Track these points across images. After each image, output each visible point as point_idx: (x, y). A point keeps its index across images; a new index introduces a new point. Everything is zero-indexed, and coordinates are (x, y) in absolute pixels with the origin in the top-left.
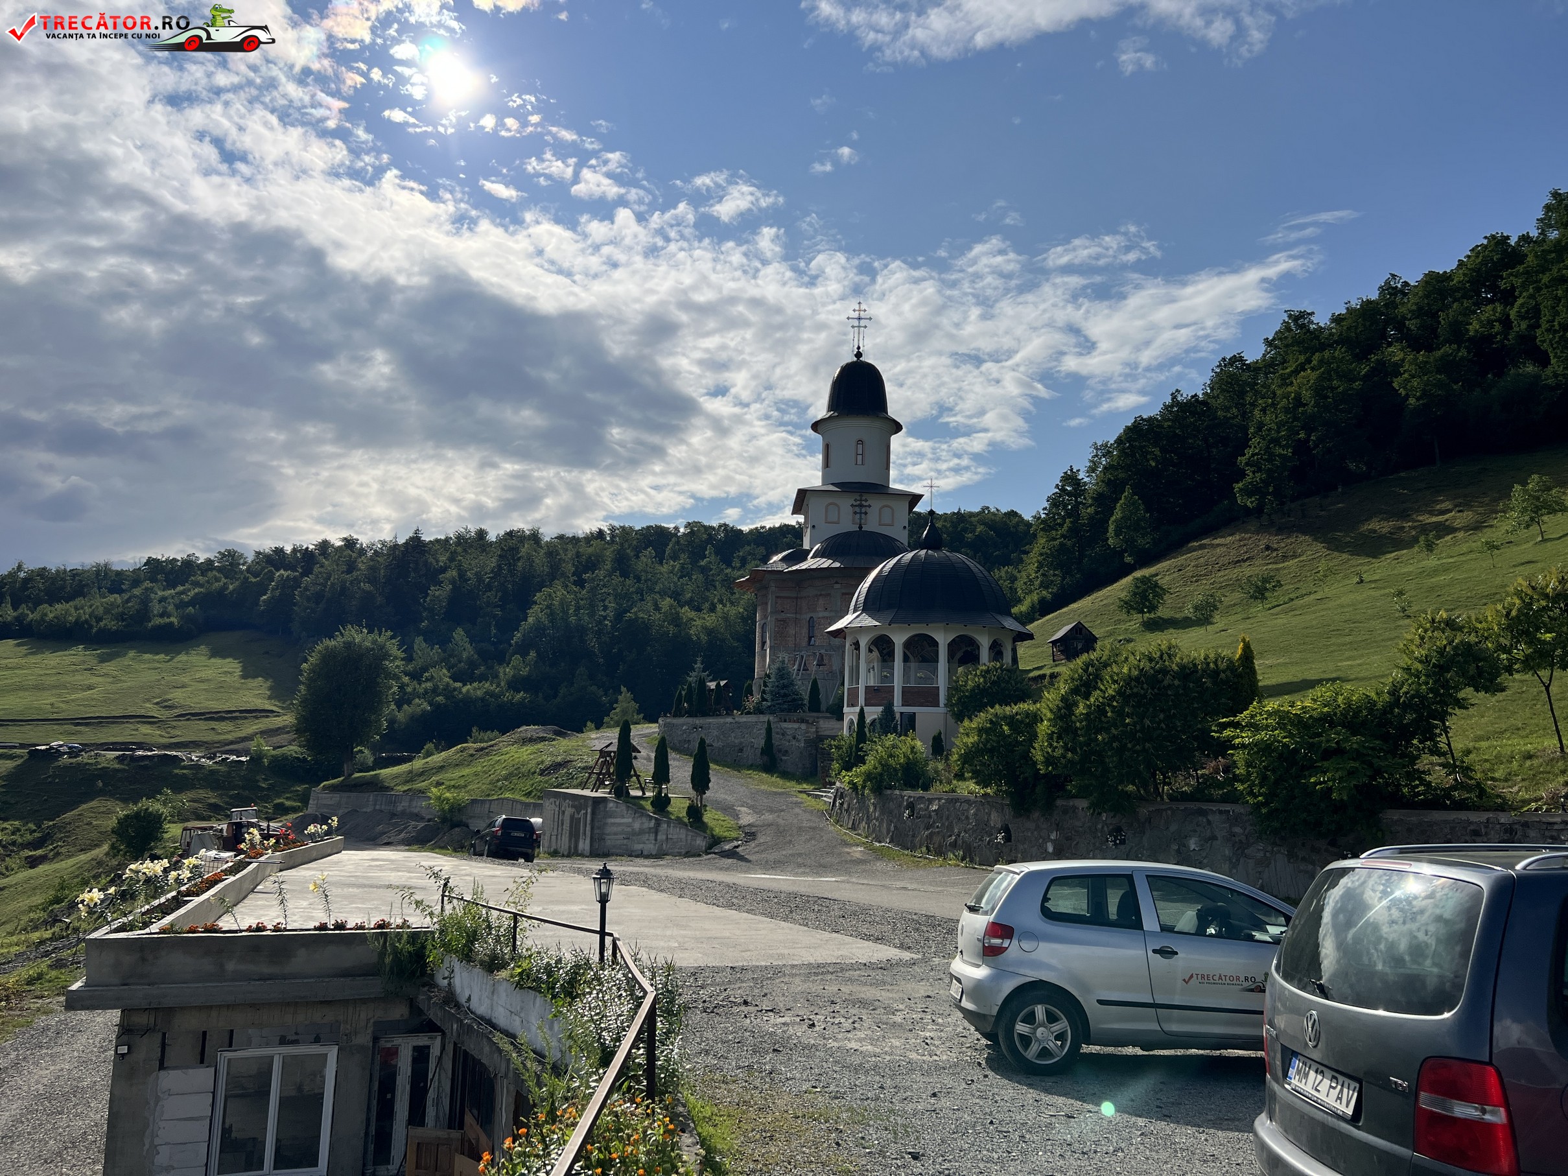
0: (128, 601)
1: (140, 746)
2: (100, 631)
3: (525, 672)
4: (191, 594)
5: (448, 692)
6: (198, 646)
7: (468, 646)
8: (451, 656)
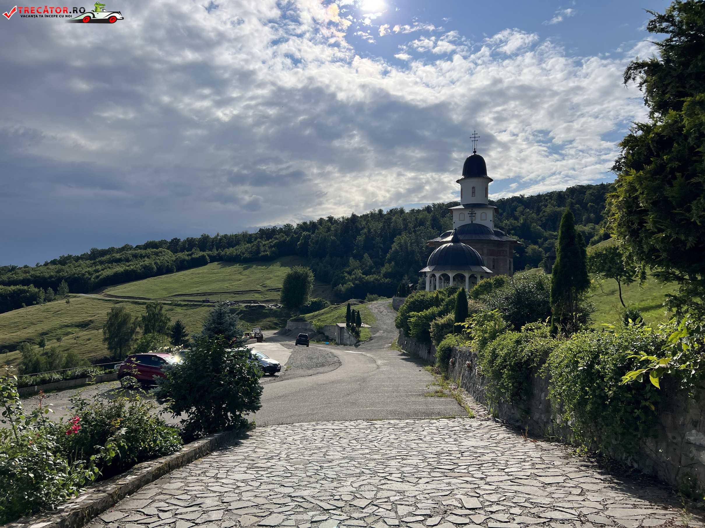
0: (253, 246)
1: (255, 302)
2: (244, 258)
3: (390, 270)
4: (274, 242)
5: (360, 279)
6: (277, 262)
7: (369, 260)
8: (363, 264)
